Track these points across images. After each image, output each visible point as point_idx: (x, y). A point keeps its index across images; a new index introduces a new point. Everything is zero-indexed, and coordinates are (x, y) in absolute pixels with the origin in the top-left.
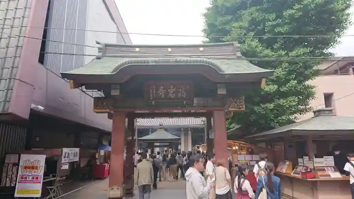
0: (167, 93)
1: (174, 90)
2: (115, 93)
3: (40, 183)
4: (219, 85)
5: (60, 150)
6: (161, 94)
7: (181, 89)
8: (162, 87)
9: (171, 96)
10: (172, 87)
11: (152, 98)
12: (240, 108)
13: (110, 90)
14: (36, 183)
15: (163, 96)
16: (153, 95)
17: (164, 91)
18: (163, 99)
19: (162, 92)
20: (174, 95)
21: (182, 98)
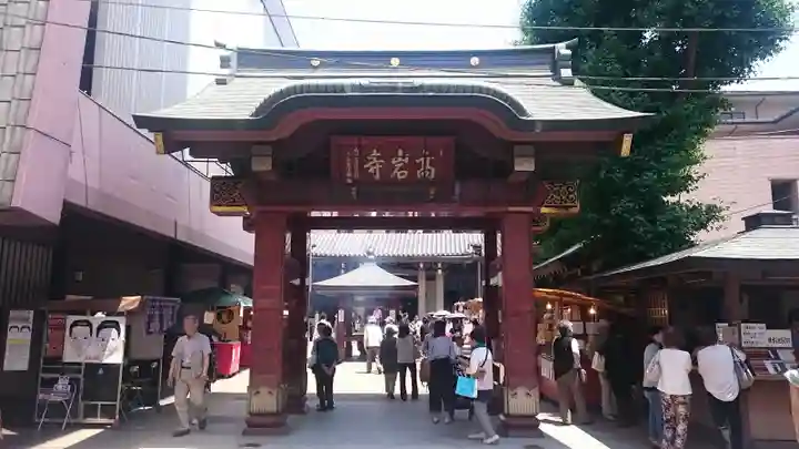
0: (388, 168)
1: (407, 160)
2: (262, 165)
4: (517, 149)
6: (371, 170)
7: (422, 159)
8: (375, 153)
9: (399, 177)
10: (400, 153)
11: (349, 181)
12: (567, 207)
13: (250, 159)
15: (378, 176)
16: (353, 171)
17: (381, 164)
18: (377, 182)
19: (374, 165)
20: (406, 172)
21: (425, 181)
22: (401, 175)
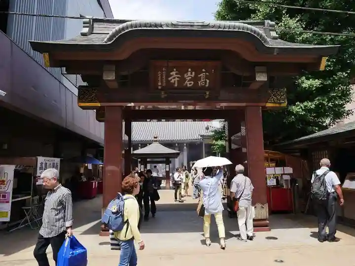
0: (182, 80)
1: (193, 75)
2: (109, 76)
3: (8, 202)
4: (257, 68)
5: (34, 158)
6: (173, 81)
7: (202, 75)
9: (188, 85)
10: (190, 70)
11: (160, 87)
13: (102, 73)
14: (3, 202)
15: (176, 85)
16: (162, 82)
17: (178, 77)
18: (176, 88)
19: (174, 78)
20: (192, 82)
21: (203, 88)
22: (189, 84)
